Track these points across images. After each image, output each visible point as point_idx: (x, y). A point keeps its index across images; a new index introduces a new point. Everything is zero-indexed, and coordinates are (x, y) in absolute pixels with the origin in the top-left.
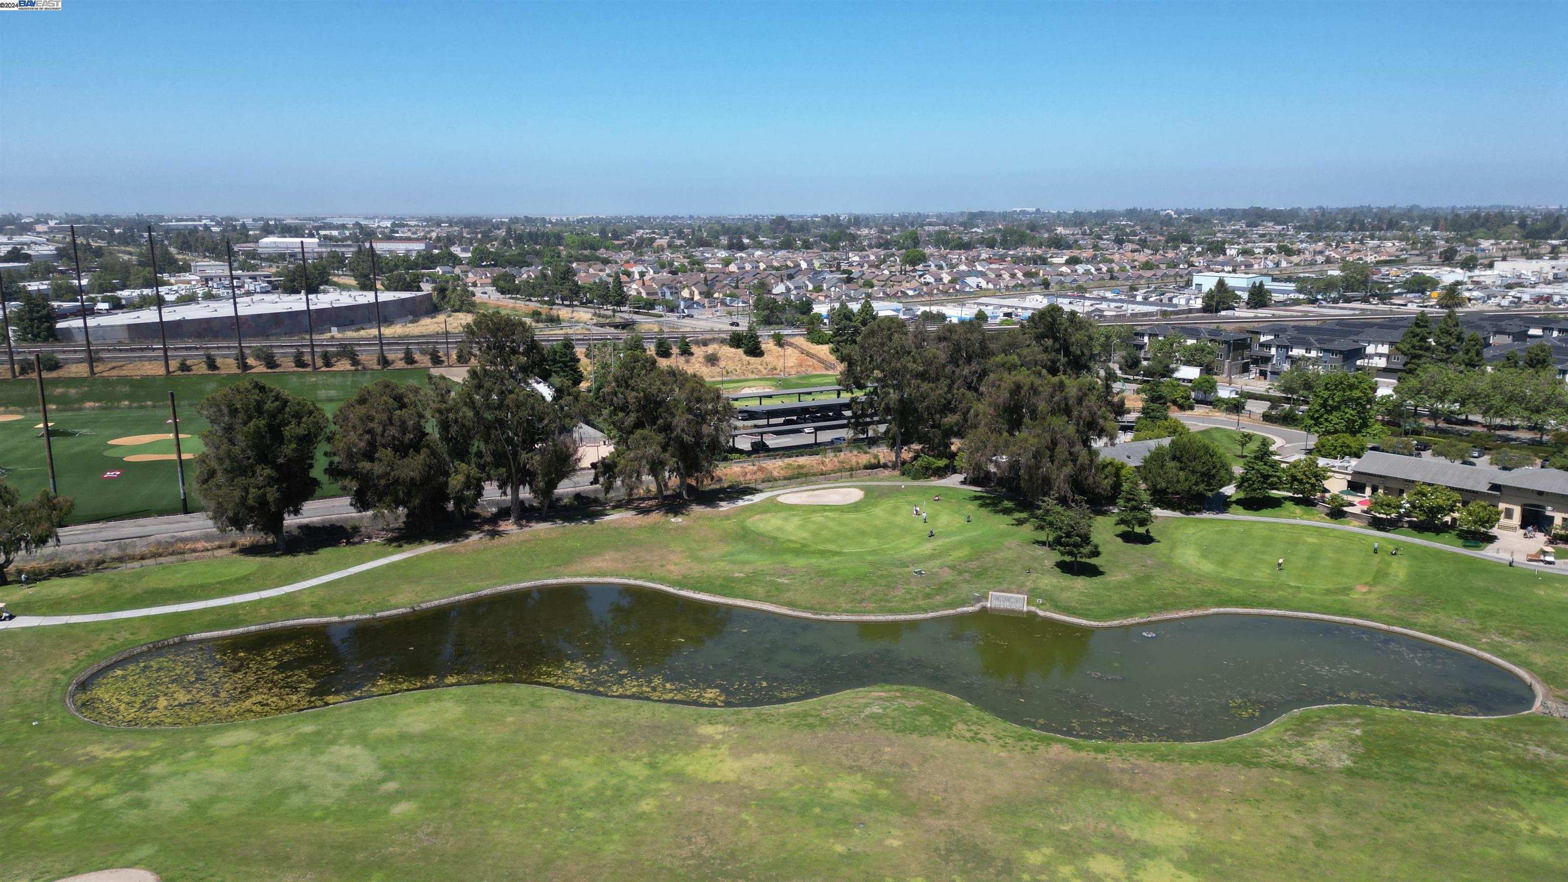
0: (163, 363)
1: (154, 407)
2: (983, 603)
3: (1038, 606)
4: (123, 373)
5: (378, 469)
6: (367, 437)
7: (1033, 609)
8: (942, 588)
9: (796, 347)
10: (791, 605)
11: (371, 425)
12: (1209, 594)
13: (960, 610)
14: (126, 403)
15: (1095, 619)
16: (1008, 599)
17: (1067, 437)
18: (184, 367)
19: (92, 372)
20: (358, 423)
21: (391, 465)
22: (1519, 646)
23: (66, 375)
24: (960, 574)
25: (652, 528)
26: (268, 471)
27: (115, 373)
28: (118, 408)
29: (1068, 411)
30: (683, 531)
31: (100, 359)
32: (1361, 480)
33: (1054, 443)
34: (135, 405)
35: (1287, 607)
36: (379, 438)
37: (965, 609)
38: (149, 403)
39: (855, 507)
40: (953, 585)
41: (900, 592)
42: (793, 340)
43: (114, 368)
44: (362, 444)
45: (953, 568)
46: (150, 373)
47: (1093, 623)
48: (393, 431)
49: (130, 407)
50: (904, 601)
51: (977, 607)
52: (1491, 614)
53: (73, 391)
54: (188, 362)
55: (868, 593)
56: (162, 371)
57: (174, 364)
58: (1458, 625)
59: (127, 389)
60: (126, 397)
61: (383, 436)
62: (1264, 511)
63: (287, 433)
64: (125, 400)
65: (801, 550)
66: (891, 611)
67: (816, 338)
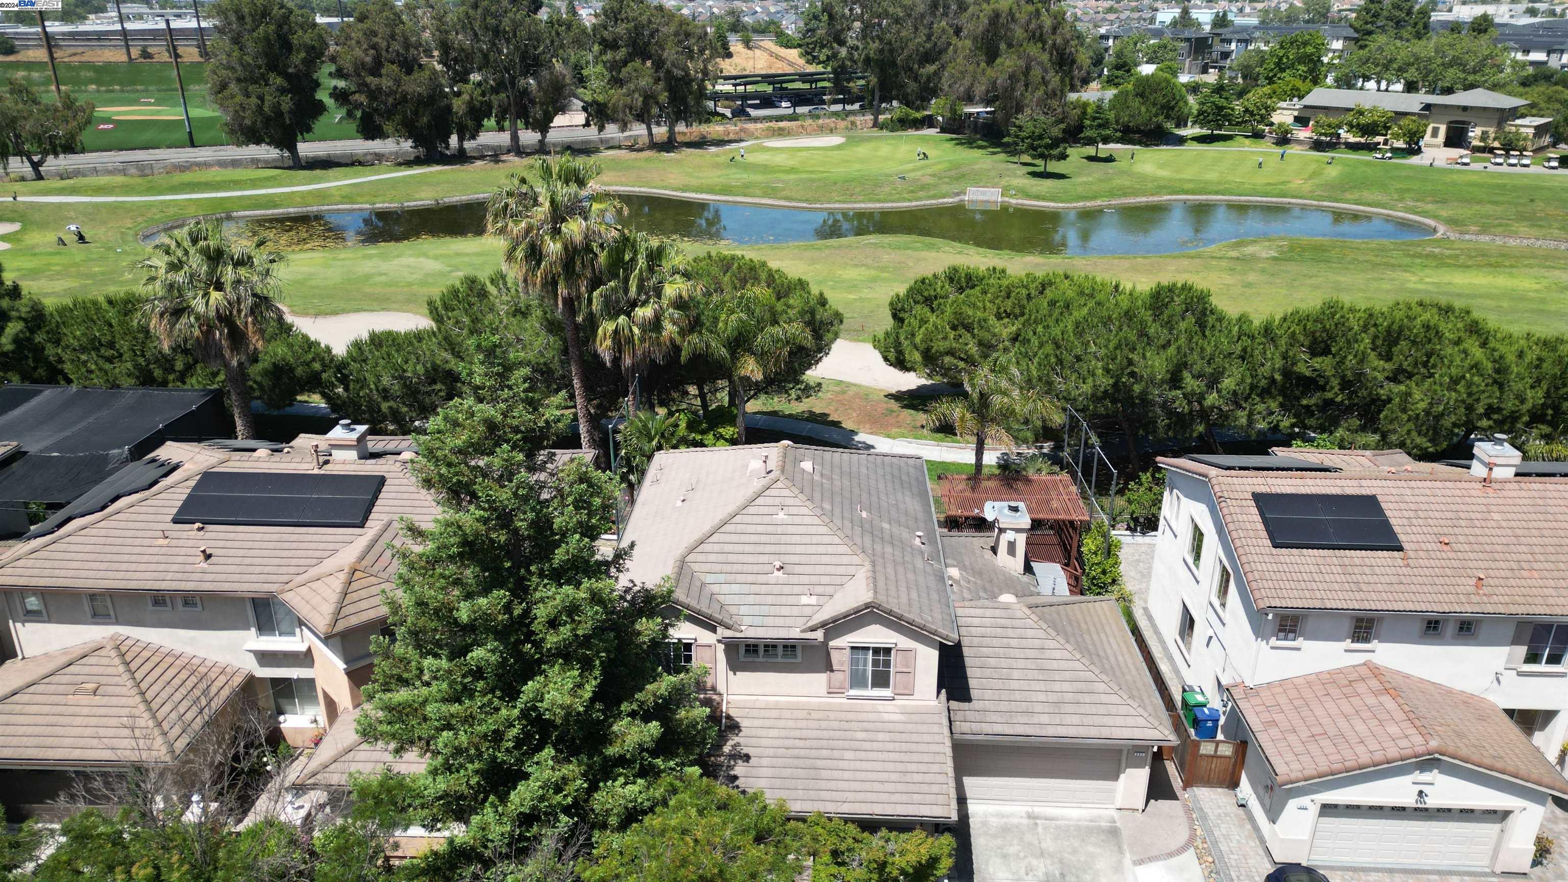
0: (124, 50)
1: (122, 91)
2: (962, 197)
3: (1011, 196)
4: (84, 59)
5: (386, 83)
6: (372, 52)
7: (1007, 199)
8: (923, 187)
9: (765, 50)
10: (787, 198)
11: (375, 40)
12: (1165, 187)
13: (941, 201)
14: (94, 87)
15: (1062, 202)
16: (984, 193)
17: (1040, 64)
18: (146, 55)
19: (52, 58)
20: (362, 40)
21: (398, 82)
22: (1430, 207)
23: (25, 59)
24: (940, 178)
25: (647, 160)
26: (279, 81)
27: (76, 58)
28: (86, 91)
29: (1042, 39)
30: (678, 161)
31: (57, 46)
32: (1307, 114)
33: (1028, 68)
34: (103, 89)
35: (1231, 194)
36: (384, 53)
37: (945, 200)
38: (117, 87)
39: (839, 147)
40: (935, 186)
41: (887, 189)
42: (761, 44)
43: (75, 54)
44: (368, 59)
45: (934, 175)
46: (112, 59)
47: (1060, 205)
48: (396, 46)
49: (98, 91)
50: (891, 194)
51: (956, 199)
52: (1408, 190)
53: (35, 75)
54: (149, 50)
55: (858, 190)
56: (124, 58)
57: (135, 52)
58: (1380, 198)
59: (90, 74)
60: (91, 81)
61: (387, 51)
62: (1216, 144)
63: (295, 42)
64: (92, 83)
65: (792, 170)
66: (879, 201)
67: (785, 41)
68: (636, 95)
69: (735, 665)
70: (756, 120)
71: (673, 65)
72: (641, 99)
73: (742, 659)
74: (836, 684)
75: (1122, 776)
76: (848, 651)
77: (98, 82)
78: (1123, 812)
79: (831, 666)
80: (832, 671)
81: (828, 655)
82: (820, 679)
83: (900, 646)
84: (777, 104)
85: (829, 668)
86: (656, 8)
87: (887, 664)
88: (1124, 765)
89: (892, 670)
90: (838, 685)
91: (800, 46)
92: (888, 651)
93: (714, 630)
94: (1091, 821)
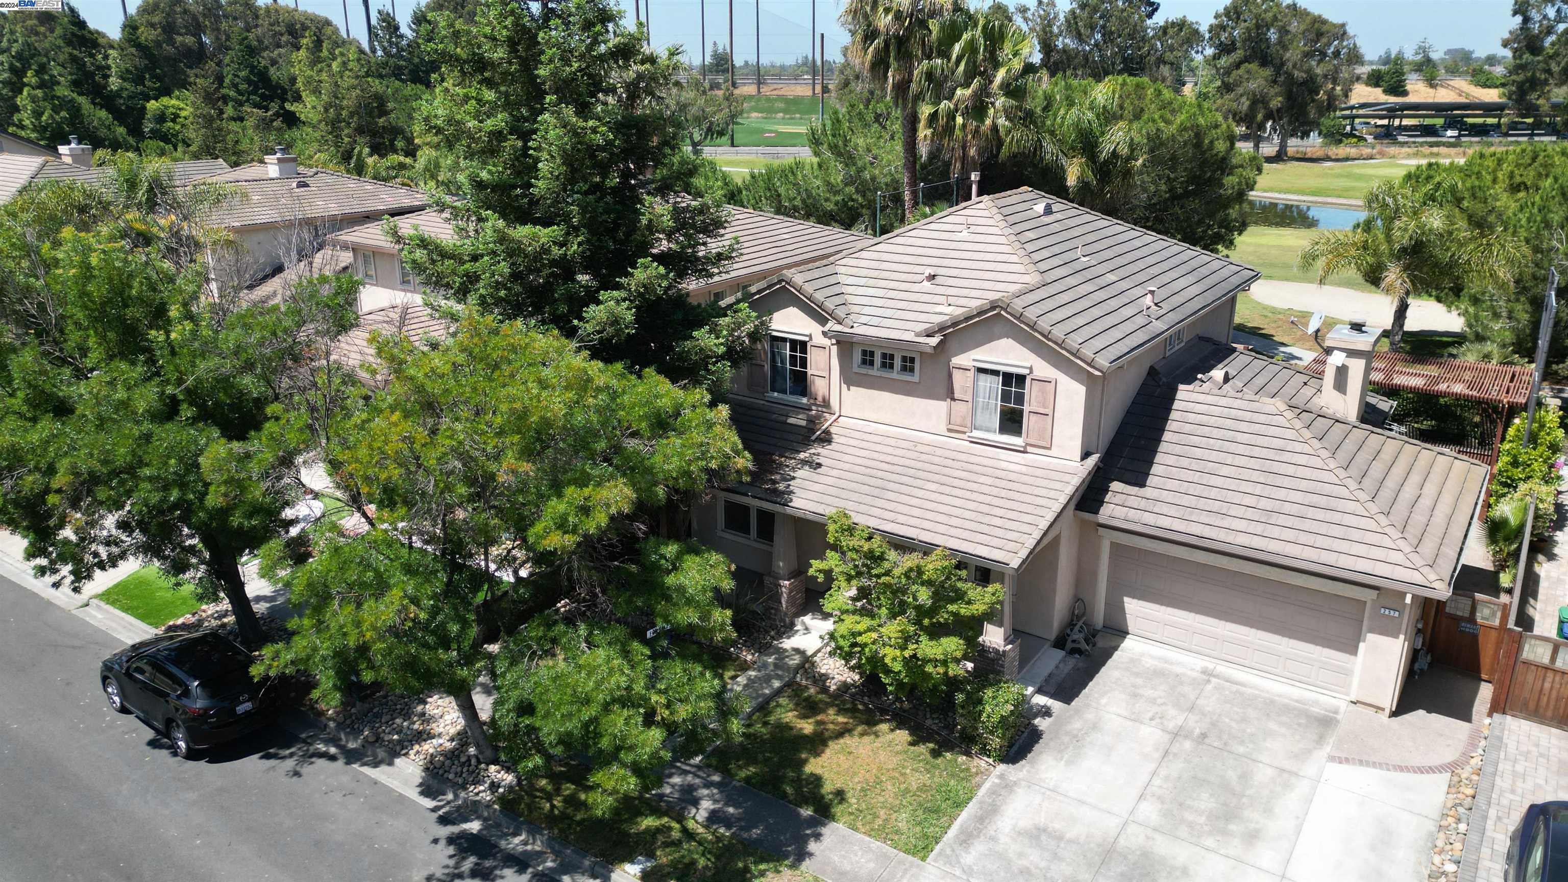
0: (811, 88)
4: (780, 93)
9: (1454, 88)
14: (781, 115)
19: (759, 92)
27: (775, 94)
28: (775, 118)
31: (765, 83)
34: (787, 116)
38: (798, 116)
42: (1451, 83)
43: (775, 90)
46: (801, 93)
49: (783, 118)
53: (743, 105)
56: (810, 93)
59: (782, 105)
60: (781, 110)
67: (1483, 79)
68: (1244, 99)
69: (849, 379)
70: (1403, 144)
71: (1294, 66)
72: (1248, 103)
73: (856, 369)
74: (956, 419)
75: (1362, 646)
76: (971, 374)
77: (785, 111)
78: (1359, 708)
79: (953, 393)
80: (953, 399)
81: (950, 376)
82: (940, 407)
83: (1037, 373)
84: (1441, 133)
85: (950, 394)
86: (1288, 7)
87: (1020, 399)
88: (1364, 628)
89: (1026, 408)
90: (959, 421)
91: (1503, 85)
92: (1021, 379)
93: (822, 321)
94: (1297, 701)
